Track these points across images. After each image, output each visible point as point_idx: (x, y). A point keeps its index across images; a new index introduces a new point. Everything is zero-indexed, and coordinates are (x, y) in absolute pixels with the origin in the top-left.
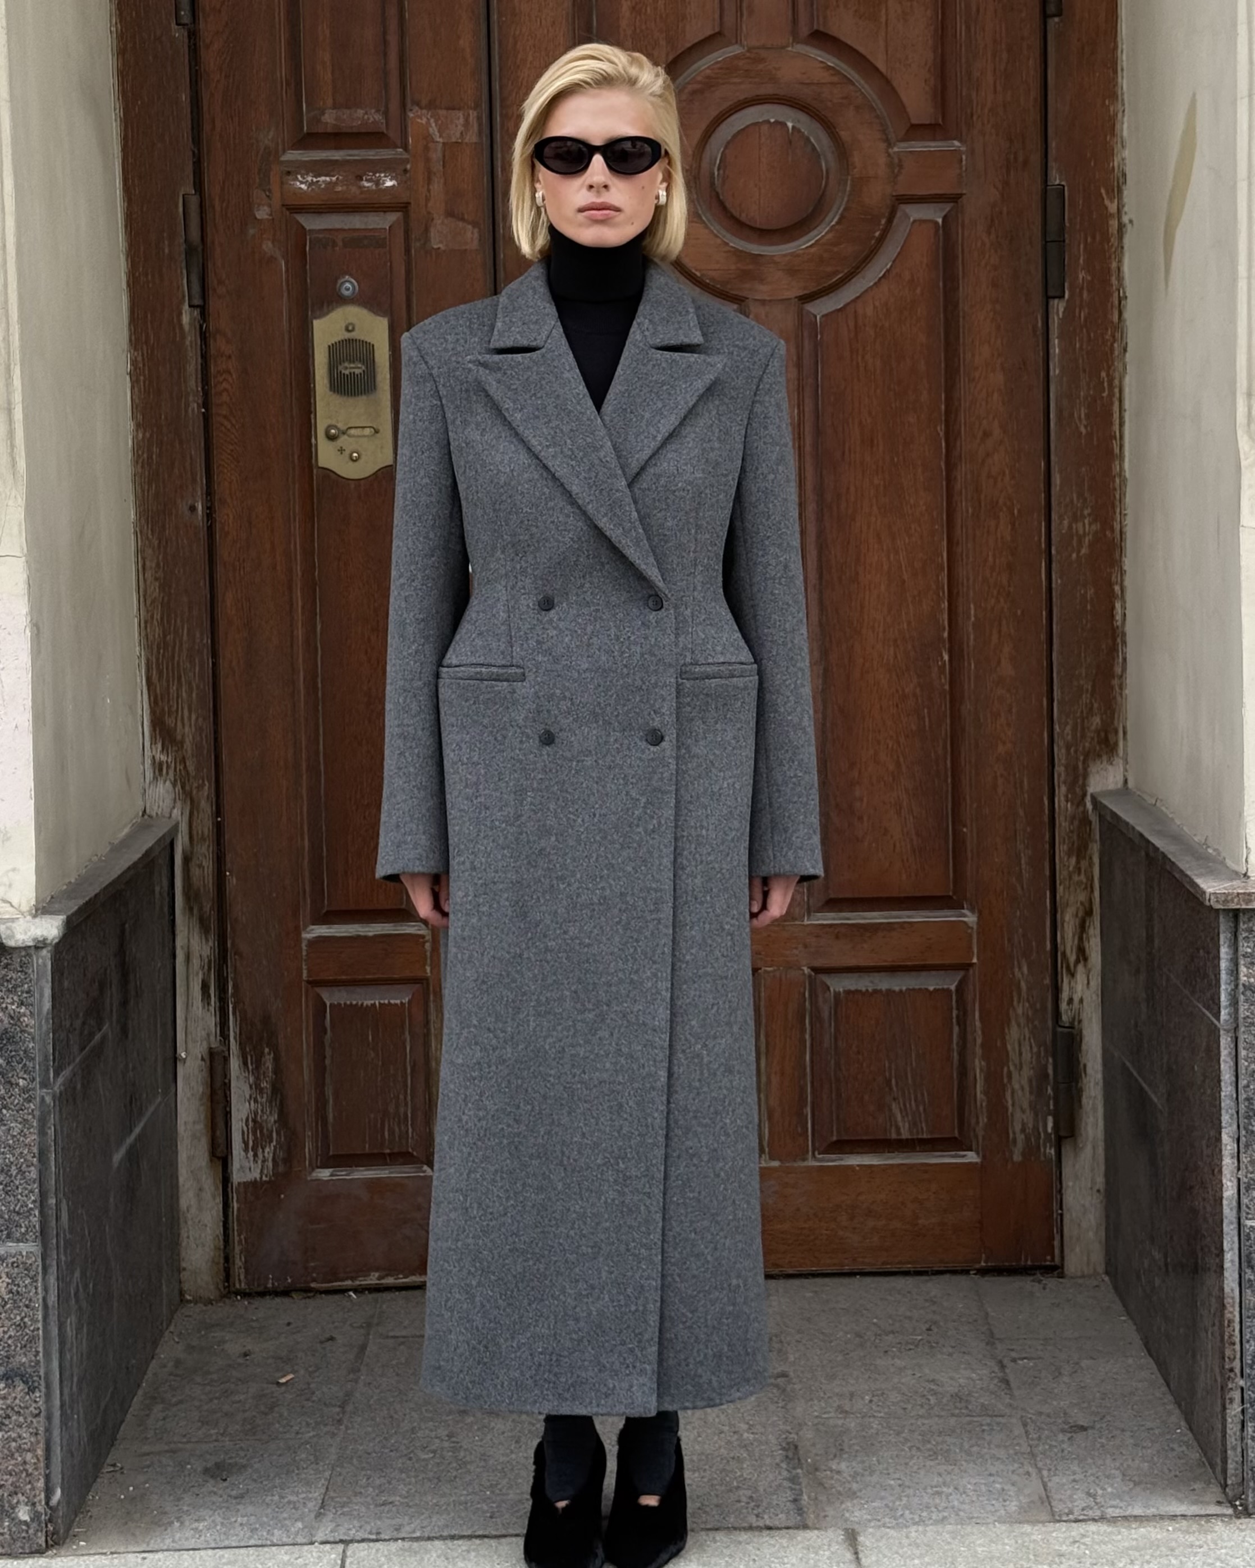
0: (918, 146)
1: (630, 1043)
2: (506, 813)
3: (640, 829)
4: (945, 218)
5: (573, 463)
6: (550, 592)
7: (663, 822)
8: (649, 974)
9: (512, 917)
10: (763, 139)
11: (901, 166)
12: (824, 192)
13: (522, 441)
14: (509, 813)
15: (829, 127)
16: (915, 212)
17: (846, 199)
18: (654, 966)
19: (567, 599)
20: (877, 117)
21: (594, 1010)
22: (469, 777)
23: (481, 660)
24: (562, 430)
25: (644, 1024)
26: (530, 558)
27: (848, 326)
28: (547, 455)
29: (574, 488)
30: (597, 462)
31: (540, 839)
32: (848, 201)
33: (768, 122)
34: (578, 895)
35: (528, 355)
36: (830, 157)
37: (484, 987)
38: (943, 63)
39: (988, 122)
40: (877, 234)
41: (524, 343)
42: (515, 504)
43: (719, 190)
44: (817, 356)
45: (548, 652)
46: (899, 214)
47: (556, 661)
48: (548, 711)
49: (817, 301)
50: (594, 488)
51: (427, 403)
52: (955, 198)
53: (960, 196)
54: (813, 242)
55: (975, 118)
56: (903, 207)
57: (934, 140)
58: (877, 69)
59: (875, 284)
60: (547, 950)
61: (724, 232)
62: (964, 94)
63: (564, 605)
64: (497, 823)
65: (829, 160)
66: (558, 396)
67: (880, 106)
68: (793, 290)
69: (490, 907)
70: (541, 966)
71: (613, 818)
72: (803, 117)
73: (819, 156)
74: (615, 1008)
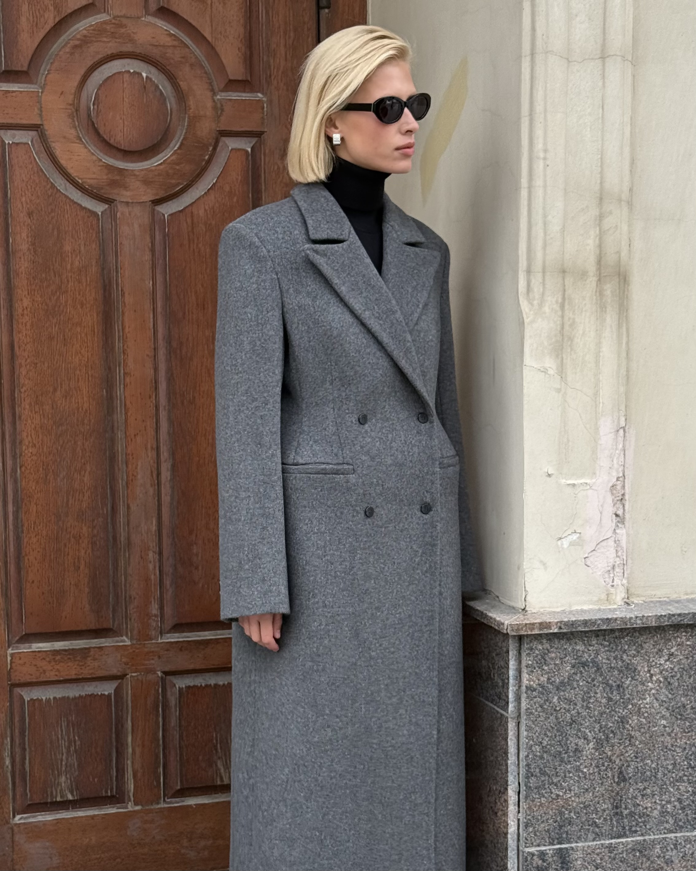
0: (234, 96)
1: (416, 715)
2: (344, 566)
3: (419, 571)
4: (252, 148)
5: (381, 322)
6: (365, 413)
7: (433, 565)
8: (425, 668)
9: (350, 638)
10: (125, 85)
11: (222, 110)
12: (169, 125)
13: (346, 305)
14: (346, 566)
15: (172, 78)
16: (232, 143)
17: (184, 131)
18: (428, 662)
19: (375, 416)
20: (206, 73)
21: (396, 696)
22: (319, 542)
23: (322, 460)
24: (370, 300)
25: (424, 701)
26: (354, 388)
27: (187, 223)
28: (366, 315)
29: (384, 339)
30: (395, 321)
31: (365, 582)
32: (186, 133)
33: (129, 72)
34: (387, 619)
35: (340, 245)
36: (173, 100)
37: (333, 687)
38: (250, 37)
39: (281, 81)
40: (207, 157)
41: (335, 236)
42: (345, 350)
43: (94, 120)
44: (165, 243)
45: (368, 453)
46: (220, 144)
47: (373, 459)
48: (370, 494)
49: (165, 205)
50: (395, 340)
51: (268, 277)
52: (259, 135)
53: (262, 133)
54: (162, 161)
55: (273, 77)
56: (223, 139)
57: (244, 92)
58: (205, 38)
59: (205, 193)
60: (371, 658)
61: (98, 152)
62: (265, 60)
63: (374, 420)
64: (339, 574)
65: (171, 103)
66: (364, 275)
67: (207, 65)
68: (148, 196)
69: (336, 632)
70: (368, 670)
71: (405, 564)
72: (153, 70)
73: (165, 100)
74: (408, 693)
